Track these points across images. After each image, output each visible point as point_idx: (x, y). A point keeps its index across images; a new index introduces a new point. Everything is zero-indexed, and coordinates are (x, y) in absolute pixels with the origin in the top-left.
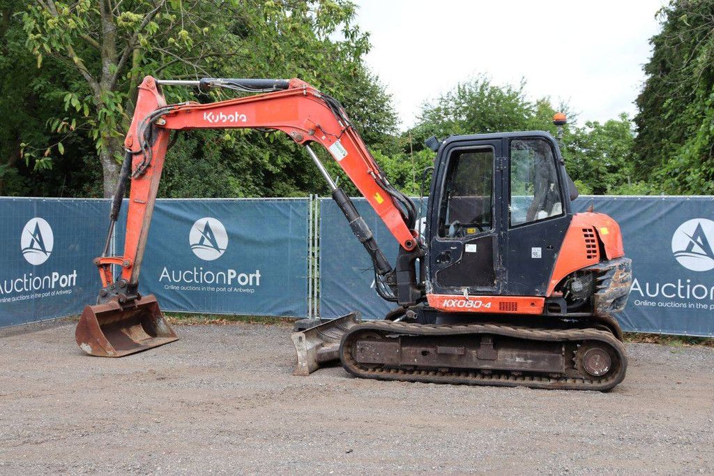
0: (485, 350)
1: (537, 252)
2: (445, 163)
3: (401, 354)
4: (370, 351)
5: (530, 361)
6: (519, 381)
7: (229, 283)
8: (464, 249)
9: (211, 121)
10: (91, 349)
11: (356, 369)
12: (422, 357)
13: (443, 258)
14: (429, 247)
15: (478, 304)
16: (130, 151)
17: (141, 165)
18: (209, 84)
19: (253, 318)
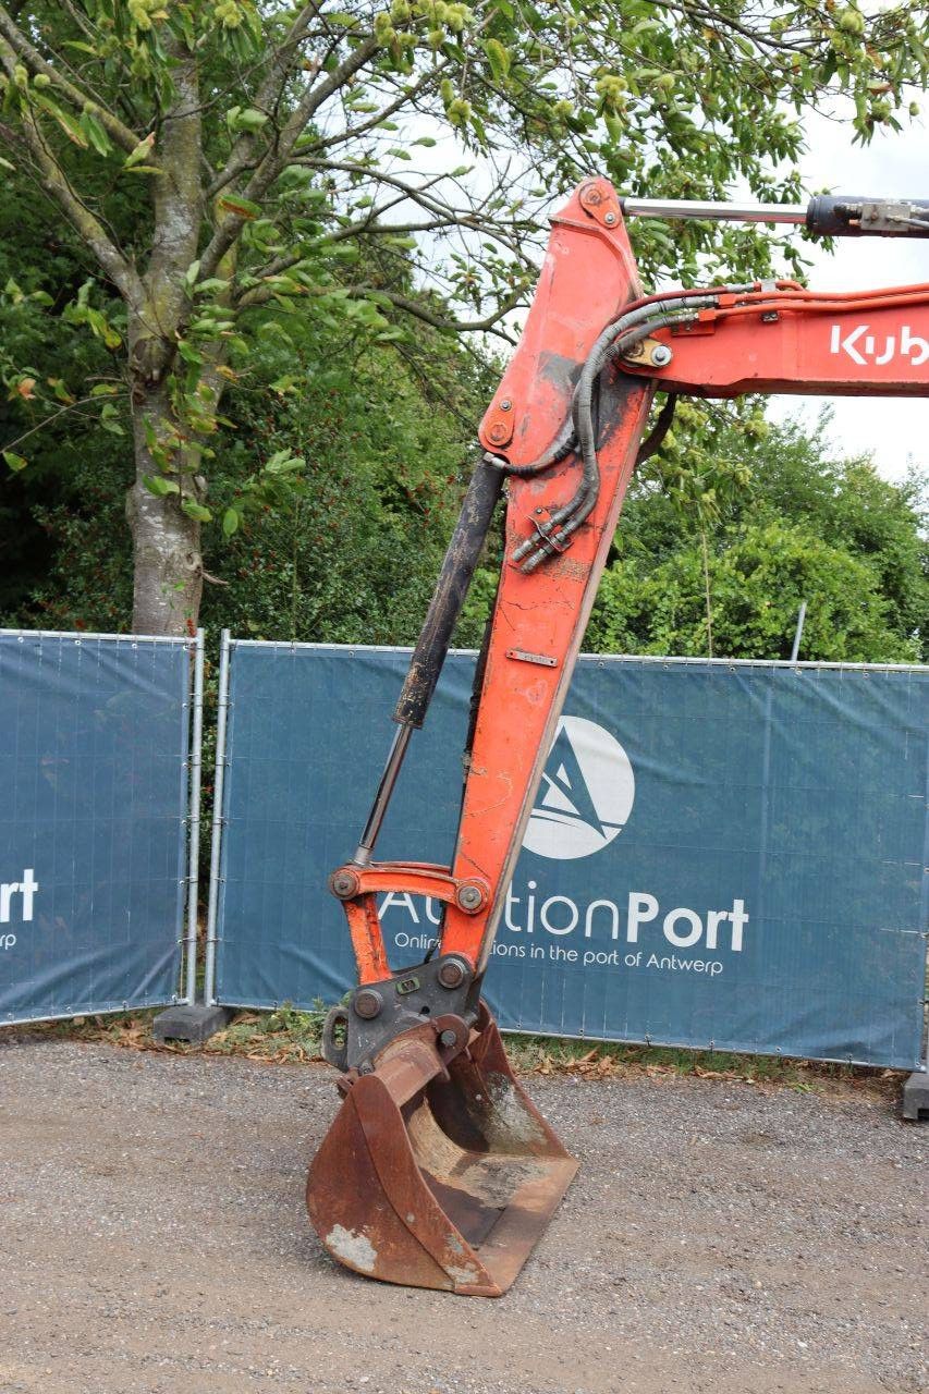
7: (632, 937)
9: (860, 360)
10: (372, 1254)
16: (499, 463)
17: (558, 516)
18: (857, 216)
19: (704, 1058)
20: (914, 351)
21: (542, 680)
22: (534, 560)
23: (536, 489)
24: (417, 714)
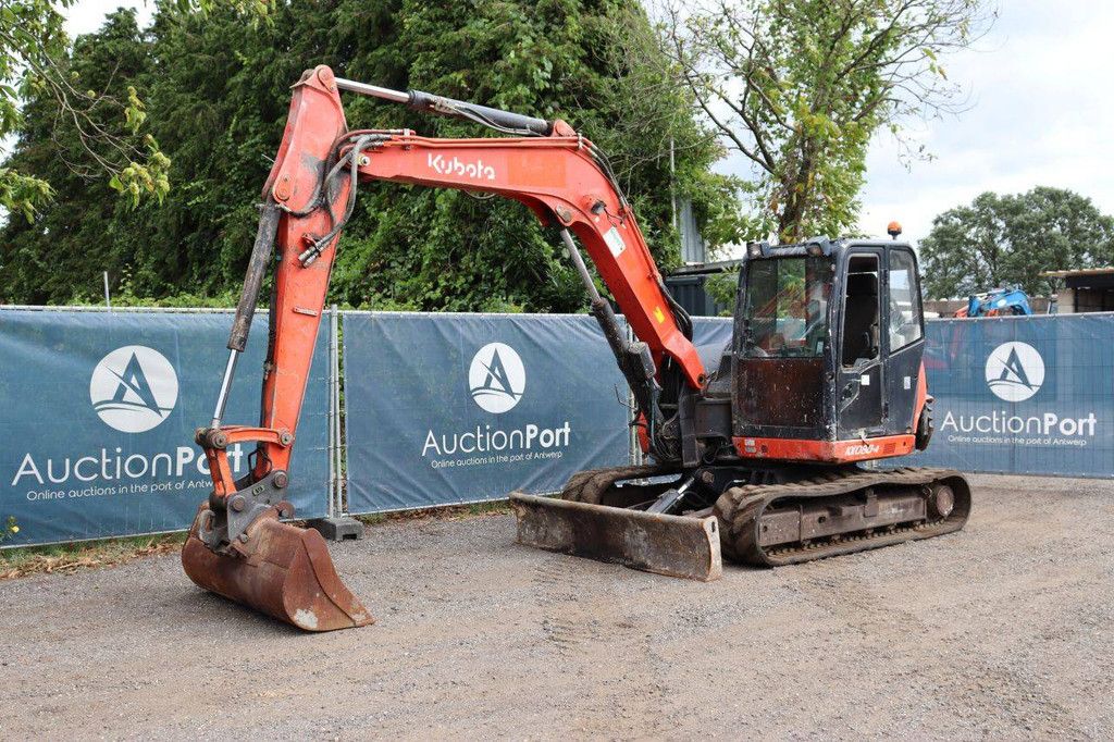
0: (871, 503)
1: (907, 382)
3: (800, 527)
4: (774, 527)
5: (901, 511)
7: (179, 473)
8: (861, 381)
9: (439, 170)
10: (316, 620)
12: (819, 525)
13: (846, 394)
14: (836, 381)
15: (870, 449)
18: (434, 103)
20: (460, 169)
21: (310, 323)
22: (310, 260)
23: (303, 223)
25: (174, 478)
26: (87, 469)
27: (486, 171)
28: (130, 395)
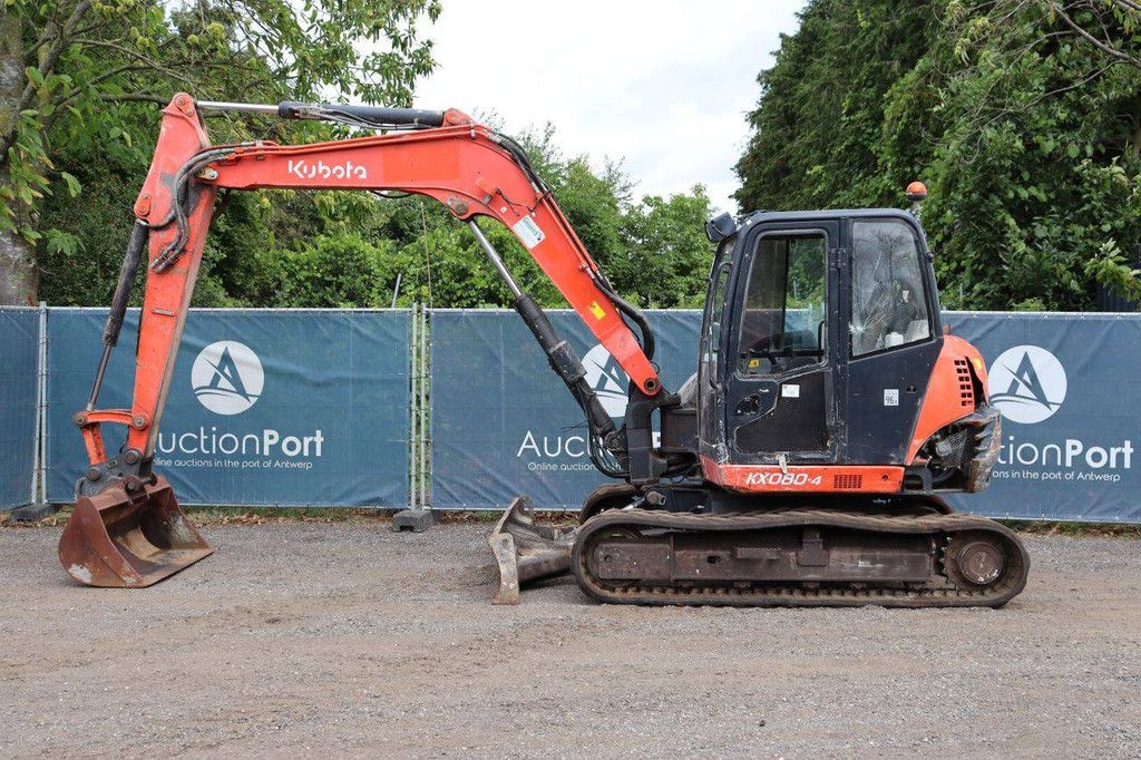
0: (811, 550)
1: (892, 397)
2: (750, 255)
3: (673, 564)
4: (624, 559)
5: (879, 566)
6: (861, 598)
7: (266, 452)
8: (781, 392)
9: (301, 176)
10: (89, 575)
11: (597, 589)
12: (708, 565)
13: (746, 407)
14: (725, 390)
15: (801, 479)
16: (144, 223)
17: (170, 248)
18: (298, 112)
19: (308, 511)
20: (325, 172)
21: (169, 322)
22: (160, 267)
23: (162, 235)
24: (113, 339)
25: (262, 457)
26: (189, 443)
27: (356, 171)
28: (224, 383)
